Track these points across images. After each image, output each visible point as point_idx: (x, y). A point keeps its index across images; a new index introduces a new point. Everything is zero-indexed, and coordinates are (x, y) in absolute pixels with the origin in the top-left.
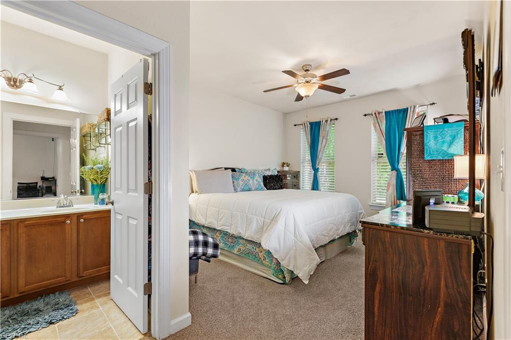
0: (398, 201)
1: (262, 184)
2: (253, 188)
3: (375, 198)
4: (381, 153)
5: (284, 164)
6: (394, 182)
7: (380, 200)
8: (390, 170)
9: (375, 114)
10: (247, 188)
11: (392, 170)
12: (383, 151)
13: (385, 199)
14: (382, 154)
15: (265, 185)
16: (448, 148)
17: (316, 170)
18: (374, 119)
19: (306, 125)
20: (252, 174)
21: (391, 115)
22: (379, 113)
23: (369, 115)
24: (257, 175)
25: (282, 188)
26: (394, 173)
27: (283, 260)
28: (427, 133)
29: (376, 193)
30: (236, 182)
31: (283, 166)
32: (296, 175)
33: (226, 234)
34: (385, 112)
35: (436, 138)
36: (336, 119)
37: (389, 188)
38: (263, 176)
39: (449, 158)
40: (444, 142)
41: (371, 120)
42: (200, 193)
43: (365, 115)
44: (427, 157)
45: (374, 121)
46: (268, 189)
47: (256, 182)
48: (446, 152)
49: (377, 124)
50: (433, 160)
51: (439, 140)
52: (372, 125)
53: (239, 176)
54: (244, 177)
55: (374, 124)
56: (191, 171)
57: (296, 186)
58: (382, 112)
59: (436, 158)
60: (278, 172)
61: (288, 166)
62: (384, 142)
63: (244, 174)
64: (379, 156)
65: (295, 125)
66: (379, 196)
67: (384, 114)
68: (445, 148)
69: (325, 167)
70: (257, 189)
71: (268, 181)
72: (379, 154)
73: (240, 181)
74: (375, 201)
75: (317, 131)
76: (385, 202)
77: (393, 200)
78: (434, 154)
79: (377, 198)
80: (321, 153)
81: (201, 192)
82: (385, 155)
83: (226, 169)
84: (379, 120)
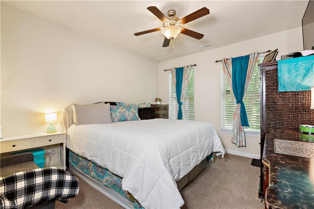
0: (242, 127)
1: (137, 115)
2: (129, 118)
3: (224, 124)
4: (228, 89)
5: (157, 99)
6: (239, 112)
7: (228, 126)
8: (236, 103)
9: (224, 60)
10: (123, 119)
11: (237, 103)
12: (230, 88)
13: (232, 125)
14: (229, 91)
15: (140, 116)
16: (302, 80)
17: (180, 104)
18: (223, 64)
19: (173, 70)
20: (129, 107)
21: (236, 60)
22: (227, 60)
23: (219, 61)
24: (133, 108)
25: (154, 118)
26: (239, 105)
27: (144, 202)
28: (281, 67)
29: (225, 120)
30: (114, 114)
31: (156, 101)
32: (166, 108)
33: (95, 164)
34: (232, 59)
35: (289, 71)
36: (195, 65)
37: (235, 117)
38: (138, 109)
39: (303, 90)
40: (297, 75)
41: (221, 65)
42: (78, 125)
43: (217, 62)
44: (281, 89)
45: (223, 65)
46: (142, 119)
47: (131, 114)
48: (299, 84)
49: (226, 68)
50: (287, 92)
51: (292, 73)
52: (222, 70)
53: (117, 109)
54: (121, 110)
55: (224, 68)
56: (72, 105)
57: (166, 116)
58: (230, 59)
59: (289, 91)
60: (152, 105)
61: (160, 101)
62: (231, 82)
63: (121, 107)
64: (227, 92)
65: (165, 71)
66: (227, 122)
67: (231, 60)
68: (299, 80)
69: (187, 101)
70: (132, 120)
71: (142, 112)
72: (227, 91)
73: (117, 113)
74: (224, 126)
75: (180, 74)
76: (232, 127)
77: (238, 126)
78: (288, 87)
79: (225, 124)
80: (184, 91)
81: (80, 123)
82: (232, 92)
83: (106, 103)
84: (227, 65)
